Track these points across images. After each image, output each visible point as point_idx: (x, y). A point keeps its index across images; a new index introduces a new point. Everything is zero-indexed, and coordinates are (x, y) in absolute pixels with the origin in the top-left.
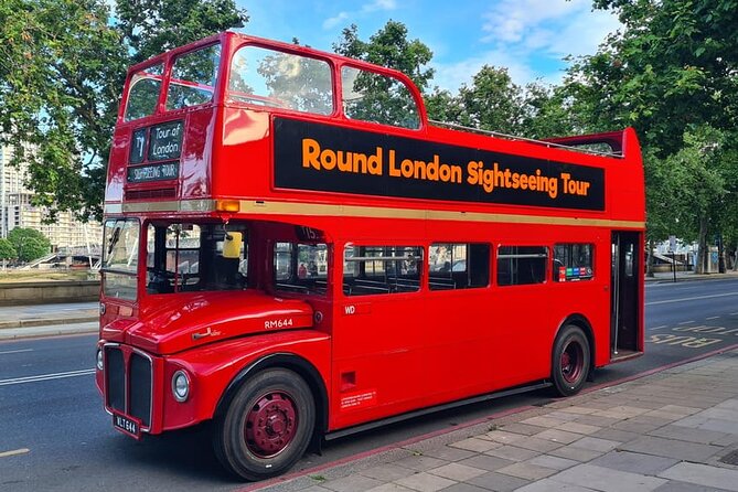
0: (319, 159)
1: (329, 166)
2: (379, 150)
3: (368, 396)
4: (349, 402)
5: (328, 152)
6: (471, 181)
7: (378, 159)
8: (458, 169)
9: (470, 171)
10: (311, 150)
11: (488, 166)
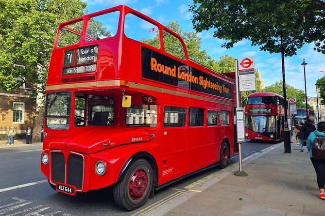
0: (156, 67)
1: (160, 71)
2: (175, 66)
3: (170, 170)
4: (165, 173)
5: (159, 65)
6: (200, 84)
7: (174, 70)
8: (196, 78)
9: (200, 80)
10: (154, 63)
11: (204, 79)
